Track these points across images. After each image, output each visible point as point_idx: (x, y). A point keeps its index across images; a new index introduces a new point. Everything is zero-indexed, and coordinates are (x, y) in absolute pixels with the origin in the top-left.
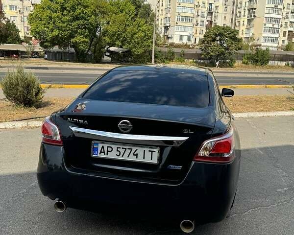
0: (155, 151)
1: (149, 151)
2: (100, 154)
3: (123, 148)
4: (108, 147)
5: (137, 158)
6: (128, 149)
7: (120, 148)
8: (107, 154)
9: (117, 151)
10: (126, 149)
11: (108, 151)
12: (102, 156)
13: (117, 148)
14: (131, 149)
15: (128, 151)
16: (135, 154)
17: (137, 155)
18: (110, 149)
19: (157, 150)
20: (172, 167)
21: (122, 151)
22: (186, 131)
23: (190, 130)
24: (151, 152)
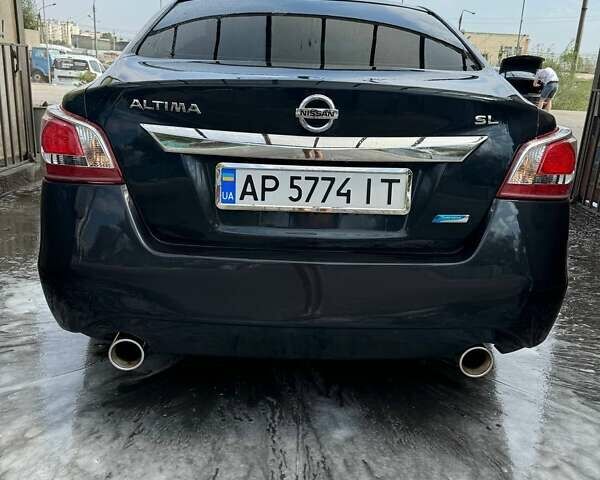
0: (398, 181)
1: (383, 181)
2: (242, 198)
3: (307, 178)
4: (264, 178)
5: (348, 201)
6: (323, 179)
7: (299, 178)
8: (263, 199)
9: (292, 186)
10: (316, 179)
11: (264, 189)
12: (248, 203)
13: (293, 178)
14: (332, 180)
15: (323, 186)
16: (344, 191)
17: (348, 194)
18: (270, 184)
19: (404, 179)
20: (446, 218)
21: (306, 186)
22: (480, 119)
23: (490, 117)
24: (387, 184)
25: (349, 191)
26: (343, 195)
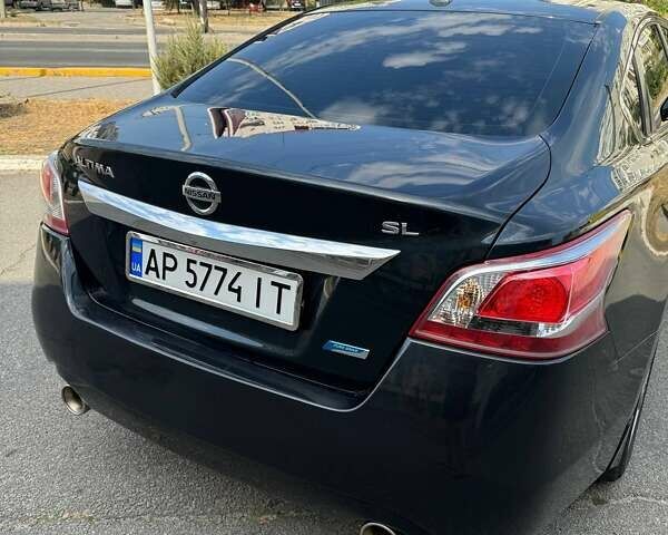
0: (288, 288)
1: (273, 283)
2: (147, 273)
3: (202, 264)
4: (166, 255)
5: (239, 300)
6: (217, 268)
7: (195, 262)
8: (164, 278)
9: (189, 270)
10: (210, 266)
11: (165, 268)
12: (150, 279)
13: (189, 261)
14: (225, 271)
15: (216, 276)
16: (235, 286)
17: (238, 291)
18: (170, 263)
19: (294, 284)
20: (339, 347)
21: (201, 272)
22: (390, 227)
23: (404, 225)
24: (277, 288)
25: (240, 288)
26: (234, 290)
